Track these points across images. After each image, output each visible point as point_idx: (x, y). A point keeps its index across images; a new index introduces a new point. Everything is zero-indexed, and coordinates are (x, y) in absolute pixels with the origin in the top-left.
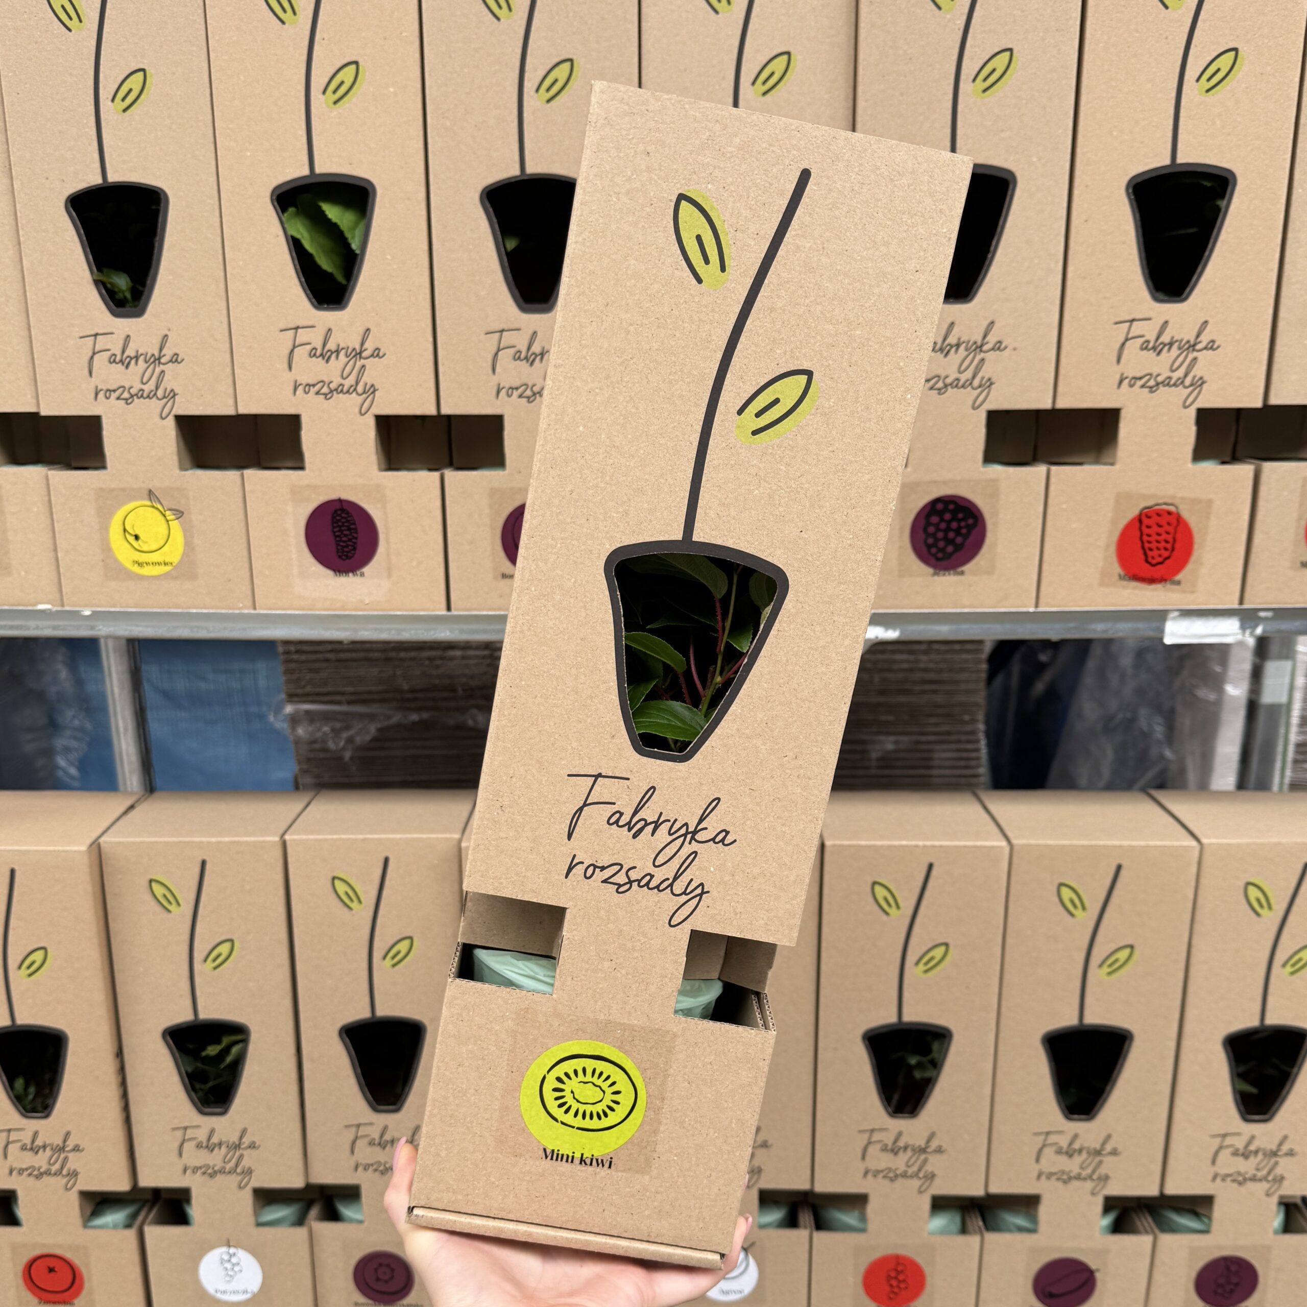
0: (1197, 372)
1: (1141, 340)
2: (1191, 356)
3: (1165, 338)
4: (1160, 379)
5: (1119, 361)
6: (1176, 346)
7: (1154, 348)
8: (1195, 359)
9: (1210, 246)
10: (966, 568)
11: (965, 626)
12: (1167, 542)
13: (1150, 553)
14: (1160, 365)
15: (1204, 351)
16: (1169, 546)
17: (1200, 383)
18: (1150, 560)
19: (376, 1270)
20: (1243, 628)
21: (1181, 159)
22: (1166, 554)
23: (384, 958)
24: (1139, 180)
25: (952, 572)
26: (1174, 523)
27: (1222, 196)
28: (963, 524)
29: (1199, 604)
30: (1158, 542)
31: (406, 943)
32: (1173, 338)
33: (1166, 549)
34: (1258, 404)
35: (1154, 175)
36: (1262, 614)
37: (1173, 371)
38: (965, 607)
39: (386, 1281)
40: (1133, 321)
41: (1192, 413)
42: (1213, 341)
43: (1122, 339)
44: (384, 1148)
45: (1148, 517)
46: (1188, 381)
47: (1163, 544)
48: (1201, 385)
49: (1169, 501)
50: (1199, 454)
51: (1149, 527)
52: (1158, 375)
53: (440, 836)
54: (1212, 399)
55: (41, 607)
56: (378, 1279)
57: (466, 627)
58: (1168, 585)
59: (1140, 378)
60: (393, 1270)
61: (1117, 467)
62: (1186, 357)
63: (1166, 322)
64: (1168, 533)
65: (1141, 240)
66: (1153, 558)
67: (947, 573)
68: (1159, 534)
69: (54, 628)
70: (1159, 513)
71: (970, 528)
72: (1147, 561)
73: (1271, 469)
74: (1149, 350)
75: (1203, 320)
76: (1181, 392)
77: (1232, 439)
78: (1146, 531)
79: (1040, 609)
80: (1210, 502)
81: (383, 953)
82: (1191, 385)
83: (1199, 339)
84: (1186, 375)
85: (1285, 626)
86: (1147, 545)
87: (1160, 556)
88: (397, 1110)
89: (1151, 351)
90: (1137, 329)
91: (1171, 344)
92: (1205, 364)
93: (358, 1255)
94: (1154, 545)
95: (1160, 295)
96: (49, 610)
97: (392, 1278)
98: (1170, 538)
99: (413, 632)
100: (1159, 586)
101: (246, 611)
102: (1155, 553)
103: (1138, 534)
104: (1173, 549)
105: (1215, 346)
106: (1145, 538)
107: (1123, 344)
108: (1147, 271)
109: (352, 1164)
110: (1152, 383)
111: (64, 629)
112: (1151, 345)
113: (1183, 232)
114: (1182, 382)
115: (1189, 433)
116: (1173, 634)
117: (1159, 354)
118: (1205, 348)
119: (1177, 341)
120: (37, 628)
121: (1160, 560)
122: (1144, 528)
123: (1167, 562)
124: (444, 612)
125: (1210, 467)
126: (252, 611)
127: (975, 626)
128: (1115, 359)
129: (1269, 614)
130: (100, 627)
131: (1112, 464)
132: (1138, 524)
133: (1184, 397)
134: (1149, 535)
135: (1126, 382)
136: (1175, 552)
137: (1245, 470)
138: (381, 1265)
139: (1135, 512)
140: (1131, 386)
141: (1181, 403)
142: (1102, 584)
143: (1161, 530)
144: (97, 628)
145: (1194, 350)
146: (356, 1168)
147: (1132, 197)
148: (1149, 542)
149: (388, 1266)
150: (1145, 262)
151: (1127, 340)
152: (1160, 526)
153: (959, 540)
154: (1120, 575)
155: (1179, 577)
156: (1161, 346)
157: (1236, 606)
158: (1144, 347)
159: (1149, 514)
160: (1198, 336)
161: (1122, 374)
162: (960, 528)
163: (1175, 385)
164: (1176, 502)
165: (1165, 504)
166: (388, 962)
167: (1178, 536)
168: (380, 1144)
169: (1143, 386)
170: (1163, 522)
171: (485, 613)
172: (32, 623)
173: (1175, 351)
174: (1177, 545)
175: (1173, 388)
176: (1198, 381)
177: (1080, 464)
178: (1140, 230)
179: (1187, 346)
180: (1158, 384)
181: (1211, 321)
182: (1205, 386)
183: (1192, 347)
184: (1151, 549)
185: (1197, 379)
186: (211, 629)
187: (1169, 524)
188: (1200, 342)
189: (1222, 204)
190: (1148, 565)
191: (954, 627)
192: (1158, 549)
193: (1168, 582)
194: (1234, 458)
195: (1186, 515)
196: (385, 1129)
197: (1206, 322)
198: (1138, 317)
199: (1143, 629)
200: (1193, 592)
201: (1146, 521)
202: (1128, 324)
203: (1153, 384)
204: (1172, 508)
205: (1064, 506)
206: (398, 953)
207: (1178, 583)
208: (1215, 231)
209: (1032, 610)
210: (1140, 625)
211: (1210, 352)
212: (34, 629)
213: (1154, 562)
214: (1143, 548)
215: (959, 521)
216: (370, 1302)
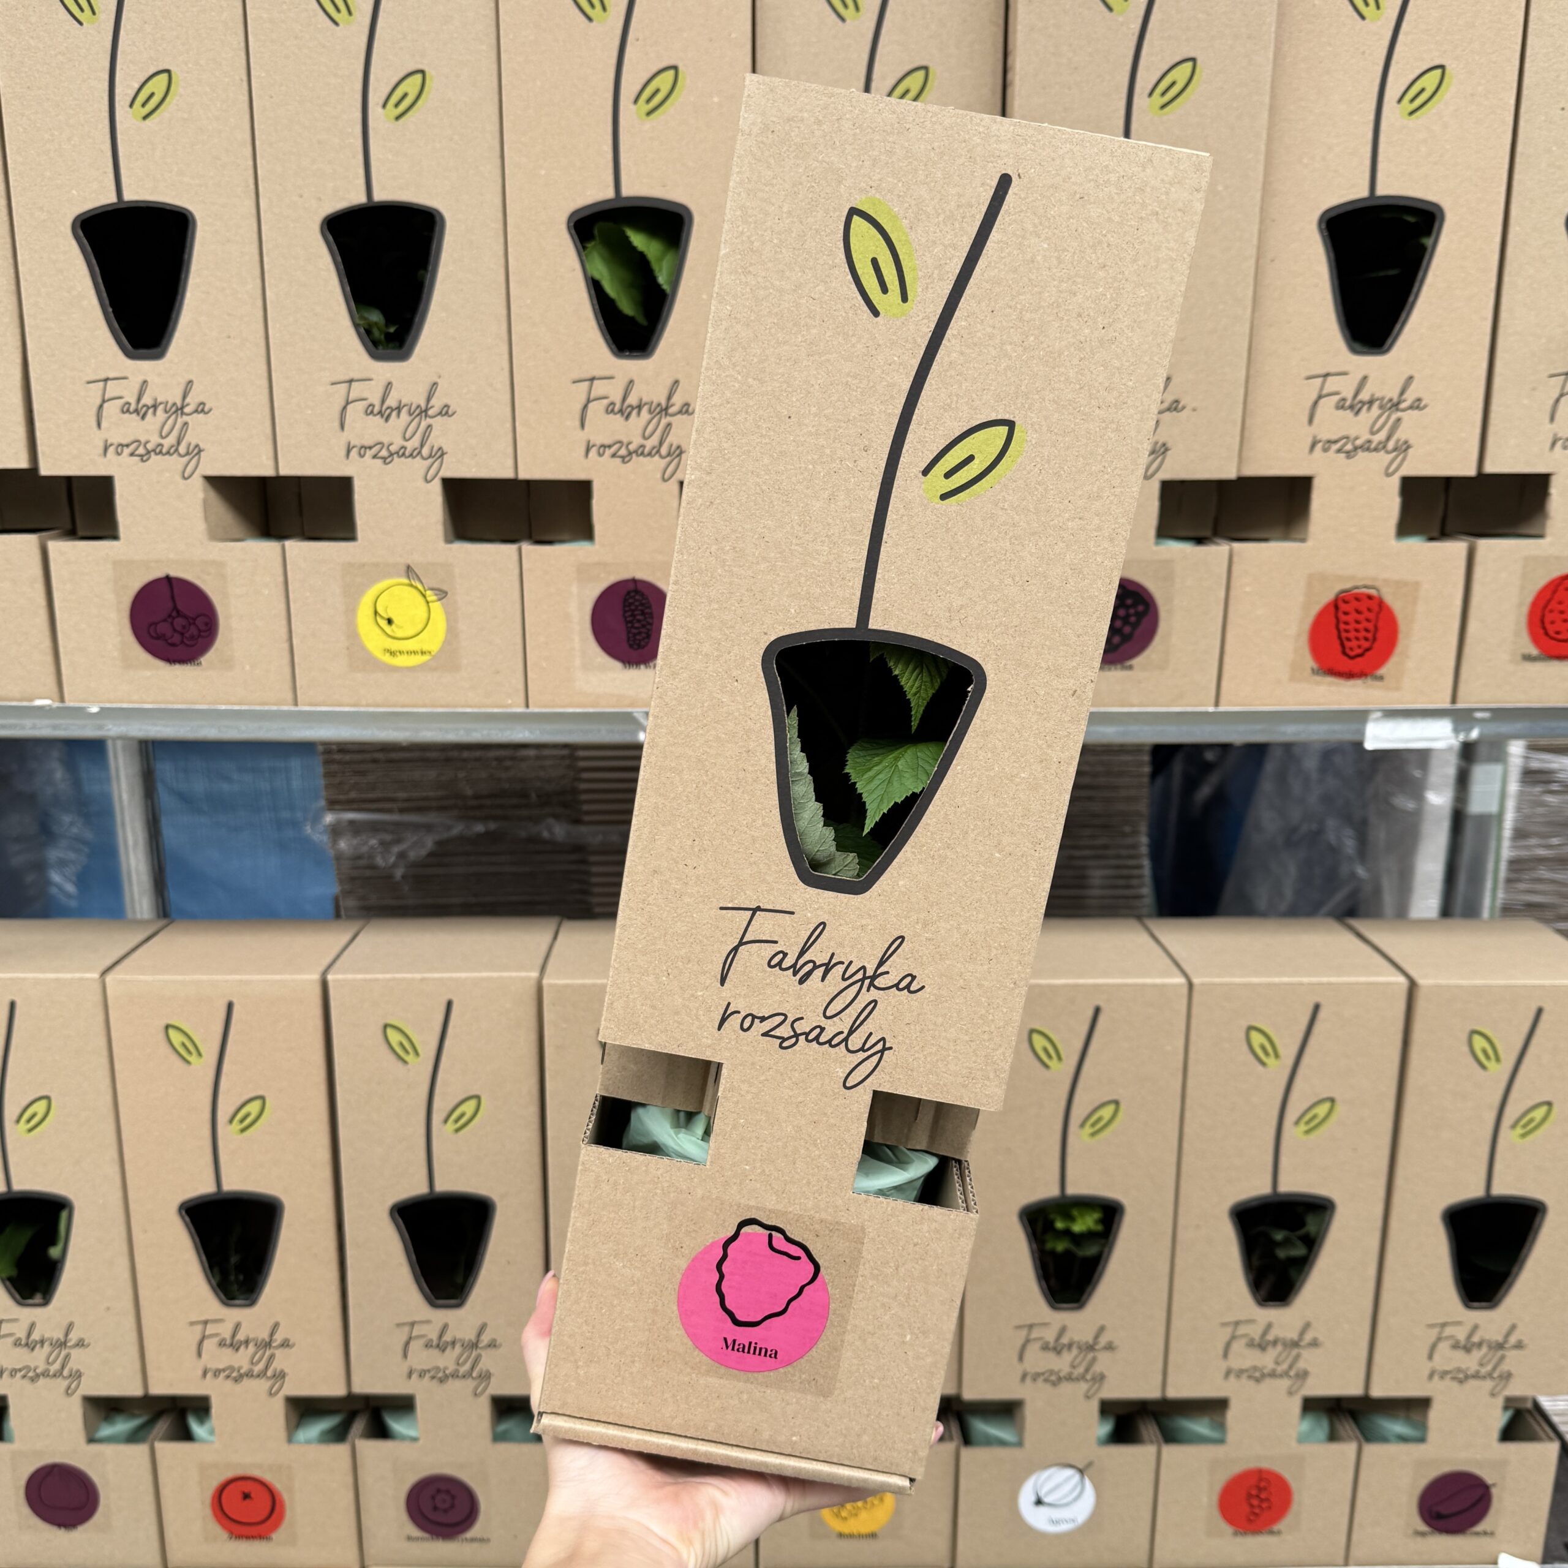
0: (1401, 434)
1: (1336, 398)
2: (1394, 417)
3: (1364, 396)
4: (1358, 442)
5: (1311, 421)
6: (1376, 405)
7: (1351, 407)
8: (1399, 420)
9: (1415, 290)
10: (1135, 662)
11: (1134, 728)
12: (1367, 630)
13: (1347, 644)
14: (1359, 426)
15: (1409, 411)
16: (1370, 635)
17: (1404, 448)
18: (1348, 651)
19: (433, 1498)
20: (1456, 731)
21: (1382, 190)
22: (1366, 645)
23: (446, 1121)
24: (1333, 214)
25: (1119, 666)
26: (1376, 608)
27: (1428, 233)
28: (1132, 611)
29: (1402, 703)
30: (1357, 630)
31: (472, 1103)
32: (1373, 395)
33: (1366, 639)
34: (1471, 472)
35: (1350, 208)
36: (1479, 715)
37: (1373, 433)
38: (1133, 706)
39: (445, 1511)
40: (1327, 375)
41: (1395, 483)
42: (1419, 400)
43: (1314, 396)
44: (443, 1351)
45: (1346, 602)
46: (1391, 445)
47: (1363, 634)
48: (1406, 450)
49: (1369, 583)
50: (1405, 529)
51: (1346, 613)
52: (1357, 438)
53: (514, 974)
54: (1420, 465)
55: (39, 702)
56: (435, 1508)
57: (548, 727)
58: (1369, 681)
59: (1336, 442)
60: (453, 1497)
61: (1310, 543)
62: (1388, 418)
63: (1365, 378)
64: (1368, 620)
65: (1336, 283)
66: (1351, 649)
67: (1113, 668)
68: (1357, 622)
69: (55, 727)
70: (1358, 598)
71: (1140, 616)
72: (1344, 653)
73: (1485, 545)
74: (1346, 410)
75: (1406, 376)
76: (1384, 458)
77: (1440, 513)
78: (1343, 618)
79: (1221, 709)
80: (1417, 585)
81: (444, 1115)
82: (1395, 449)
83: (1404, 397)
84: (1388, 438)
85: (1504, 728)
86: (1344, 635)
87: (1359, 647)
88: (459, 1306)
89: (1348, 411)
90: (1332, 384)
91: (1371, 403)
92: (1410, 425)
93: (411, 1479)
94: (1352, 635)
95: (1357, 346)
96: (49, 706)
97: (452, 1506)
98: (1370, 626)
99: (485, 732)
100: (1358, 683)
101: (285, 708)
102: (1354, 643)
103: (1334, 621)
104: (1375, 639)
105: (1422, 405)
106: (1342, 626)
107: (1316, 403)
108: (1343, 319)
109: (405, 1370)
110: (1349, 447)
111: (65, 729)
112: (1348, 403)
113: (1382, 274)
114: (1384, 447)
115: (1392, 505)
116: (1376, 738)
117: (1357, 413)
118: (1411, 407)
119: (1377, 400)
120: (34, 727)
121: (1359, 651)
122: (1341, 616)
123: (1368, 654)
124: (521, 709)
125: (1416, 544)
126: (293, 708)
127: (1146, 728)
128: (1305, 419)
129: (1486, 715)
130: (110, 726)
131: (1303, 540)
132: (1333, 610)
133: (1386, 464)
134: (1346, 623)
135: (1319, 446)
136: (1377, 645)
137: (1455, 549)
138: (439, 1491)
139: (1328, 596)
140: (1325, 450)
141: (1383, 471)
142: (1292, 679)
143: (1361, 617)
144: (106, 728)
145: (1398, 410)
146: (410, 1375)
147: (1326, 234)
148: (1347, 631)
149: (448, 1492)
150: (1340, 308)
151: (1320, 397)
152: (1358, 612)
153: (1127, 629)
154: (1313, 670)
155: (1382, 671)
156: (1360, 405)
157: (1446, 705)
158: (1340, 406)
159: (1346, 599)
160: (1402, 393)
161: (1314, 437)
162: (1128, 616)
163: (1376, 450)
164: (1377, 584)
165: (1366, 587)
166: (451, 1126)
167: (1380, 624)
168: (438, 1346)
169: (1339, 451)
170: (1363, 608)
171: (571, 710)
172: (28, 722)
173: (1375, 410)
174: (1379, 635)
175: (1374, 454)
176: (1402, 445)
177: (1265, 540)
178: (1335, 272)
179: (1389, 405)
180: (1356, 449)
181: (1417, 376)
182: (1410, 451)
183: (1395, 406)
184: (1349, 639)
185: (1401, 443)
186: (243, 728)
187: (1369, 610)
188: (1404, 401)
189: (1428, 242)
190: (1345, 658)
191: (1121, 729)
192: (1357, 639)
193: (1369, 678)
194: (1443, 534)
195: (1389, 599)
196: (445, 1328)
197: (1411, 378)
198: (1332, 370)
199: (1340, 732)
200: (1398, 689)
201: (1343, 607)
202: (1320, 380)
203: (1351, 449)
204: (1373, 592)
205: (1248, 589)
206: (462, 1115)
207: (1381, 678)
208: (1421, 274)
209: (1211, 709)
210: (1337, 727)
211: (1416, 412)
212: (30, 729)
213: (1352, 654)
214: (1340, 638)
215: (1127, 607)
216: (426, 1535)
